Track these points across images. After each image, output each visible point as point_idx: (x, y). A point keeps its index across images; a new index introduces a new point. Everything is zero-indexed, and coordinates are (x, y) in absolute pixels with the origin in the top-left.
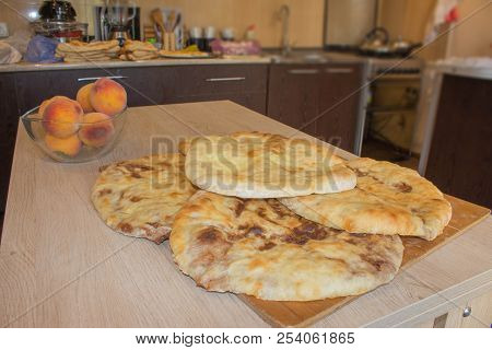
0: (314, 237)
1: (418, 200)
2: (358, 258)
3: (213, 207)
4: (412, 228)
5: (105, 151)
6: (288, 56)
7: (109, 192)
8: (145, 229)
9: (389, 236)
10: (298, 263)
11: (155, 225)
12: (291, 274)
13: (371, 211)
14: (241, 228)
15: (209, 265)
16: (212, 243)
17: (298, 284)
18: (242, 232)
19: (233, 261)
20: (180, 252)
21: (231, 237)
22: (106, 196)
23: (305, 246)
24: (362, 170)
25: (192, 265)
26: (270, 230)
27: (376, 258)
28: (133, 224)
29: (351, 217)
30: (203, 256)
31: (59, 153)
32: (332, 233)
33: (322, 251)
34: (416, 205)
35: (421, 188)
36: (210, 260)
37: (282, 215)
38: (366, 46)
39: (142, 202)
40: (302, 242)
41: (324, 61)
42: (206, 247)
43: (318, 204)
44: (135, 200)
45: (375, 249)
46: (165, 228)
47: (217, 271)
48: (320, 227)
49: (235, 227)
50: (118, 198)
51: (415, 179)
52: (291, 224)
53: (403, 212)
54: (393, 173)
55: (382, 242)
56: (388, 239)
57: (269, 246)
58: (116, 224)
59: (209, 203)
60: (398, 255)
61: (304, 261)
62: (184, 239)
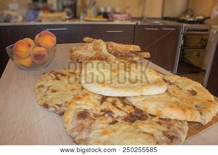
0: (140, 119)
1: (199, 100)
2: (161, 134)
3: (89, 99)
4: (194, 117)
5: (46, 65)
6: (144, 22)
7: (43, 86)
8: (55, 108)
9: (180, 121)
10: (127, 134)
11: (60, 106)
12: (122, 141)
13: (172, 107)
14: (102, 111)
15: (81, 131)
16: (84, 119)
18: (102, 113)
19: (94, 130)
20: (67, 123)
21: (96, 116)
22: (41, 89)
23: (134, 124)
24: (171, 81)
25: (72, 130)
26: (117, 113)
27: (171, 134)
28: (50, 104)
29: (161, 109)
30: (78, 126)
32: (150, 117)
33: (142, 128)
34: (198, 103)
35: (202, 93)
36: (82, 128)
37: (125, 104)
38: (182, 18)
39: (57, 93)
40: (133, 121)
41: (161, 24)
42: (80, 121)
43: (144, 101)
44: (54, 91)
45: (172, 128)
46: (64, 108)
47: (84, 135)
48: (144, 113)
49: (99, 110)
50: (46, 90)
51: (199, 88)
52: (129, 110)
53: (189, 108)
54: (188, 84)
55: (176, 125)
56: (180, 123)
57: (115, 122)
58: (42, 104)
59: (87, 97)
60: (184, 133)
61: (131, 133)
62: (70, 116)
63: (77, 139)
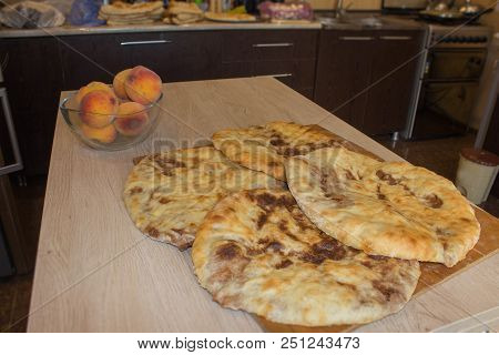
0: (332, 256)
1: (445, 219)
2: (369, 285)
3: (236, 219)
4: (431, 254)
7: (140, 190)
8: (171, 235)
9: (407, 261)
10: (308, 287)
11: (180, 231)
12: (302, 299)
13: (391, 234)
14: (261, 242)
15: (226, 281)
16: (230, 259)
17: (306, 310)
18: (262, 246)
19: (249, 279)
20: (200, 267)
21: (251, 251)
22: (137, 195)
23: (321, 267)
24: (394, 176)
25: (210, 280)
26: (290, 246)
27: (388, 285)
28: (161, 229)
29: (371, 239)
30: (220, 272)
31: (95, 140)
32: (350, 253)
33: (335, 274)
34: (442, 225)
35: (453, 204)
36: (227, 276)
37: (303, 227)
39: (170, 205)
40: (318, 262)
42: (224, 263)
43: (340, 222)
44: (164, 201)
45: (389, 275)
46: (189, 236)
47: (232, 289)
48: (340, 245)
49: (256, 240)
50: (147, 197)
51: (449, 193)
52: (313, 239)
53: (424, 237)
54: (427, 182)
55: (397, 268)
56: (406, 264)
57: (285, 264)
58: (144, 227)
59: (232, 214)
60: (411, 283)
61: (316, 285)
62: (204, 253)
63: (220, 295)
